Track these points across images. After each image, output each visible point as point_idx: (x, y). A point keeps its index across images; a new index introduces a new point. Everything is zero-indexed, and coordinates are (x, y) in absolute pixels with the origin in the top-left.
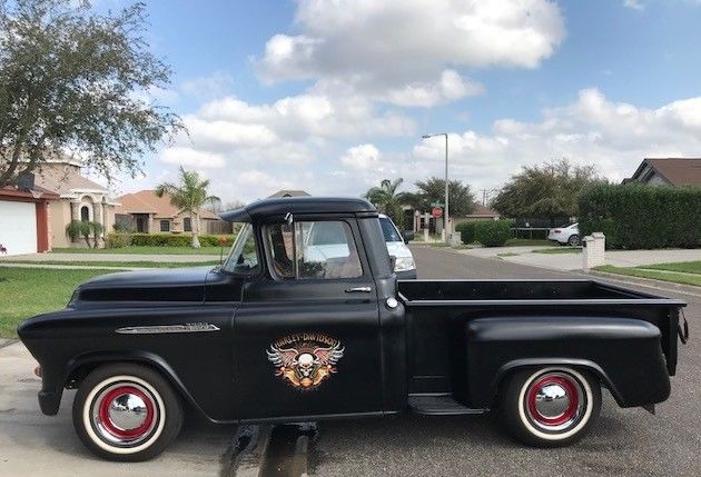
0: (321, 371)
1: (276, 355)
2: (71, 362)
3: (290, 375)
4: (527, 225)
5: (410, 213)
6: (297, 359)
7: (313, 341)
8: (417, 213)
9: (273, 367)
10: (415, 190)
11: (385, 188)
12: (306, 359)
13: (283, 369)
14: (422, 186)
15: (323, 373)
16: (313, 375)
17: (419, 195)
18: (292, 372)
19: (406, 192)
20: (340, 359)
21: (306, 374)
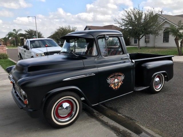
0: (120, 83)
1: (109, 81)
2: (44, 99)
3: (113, 86)
4: (60, 42)
5: (23, 39)
6: (114, 81)
7: (117, 75)
8: (25, 39)
9: (109, 84)
10: (24, 33)
11: (14, 32)
12: (116, 80)
13: (111, 84)
14: (26, 31)
15: (120, 84)
16: (118, 85)
17: (26, 34)
18: (113, 85)
19: (21, 33)
20: (124, 79)
21: (116, 85)
